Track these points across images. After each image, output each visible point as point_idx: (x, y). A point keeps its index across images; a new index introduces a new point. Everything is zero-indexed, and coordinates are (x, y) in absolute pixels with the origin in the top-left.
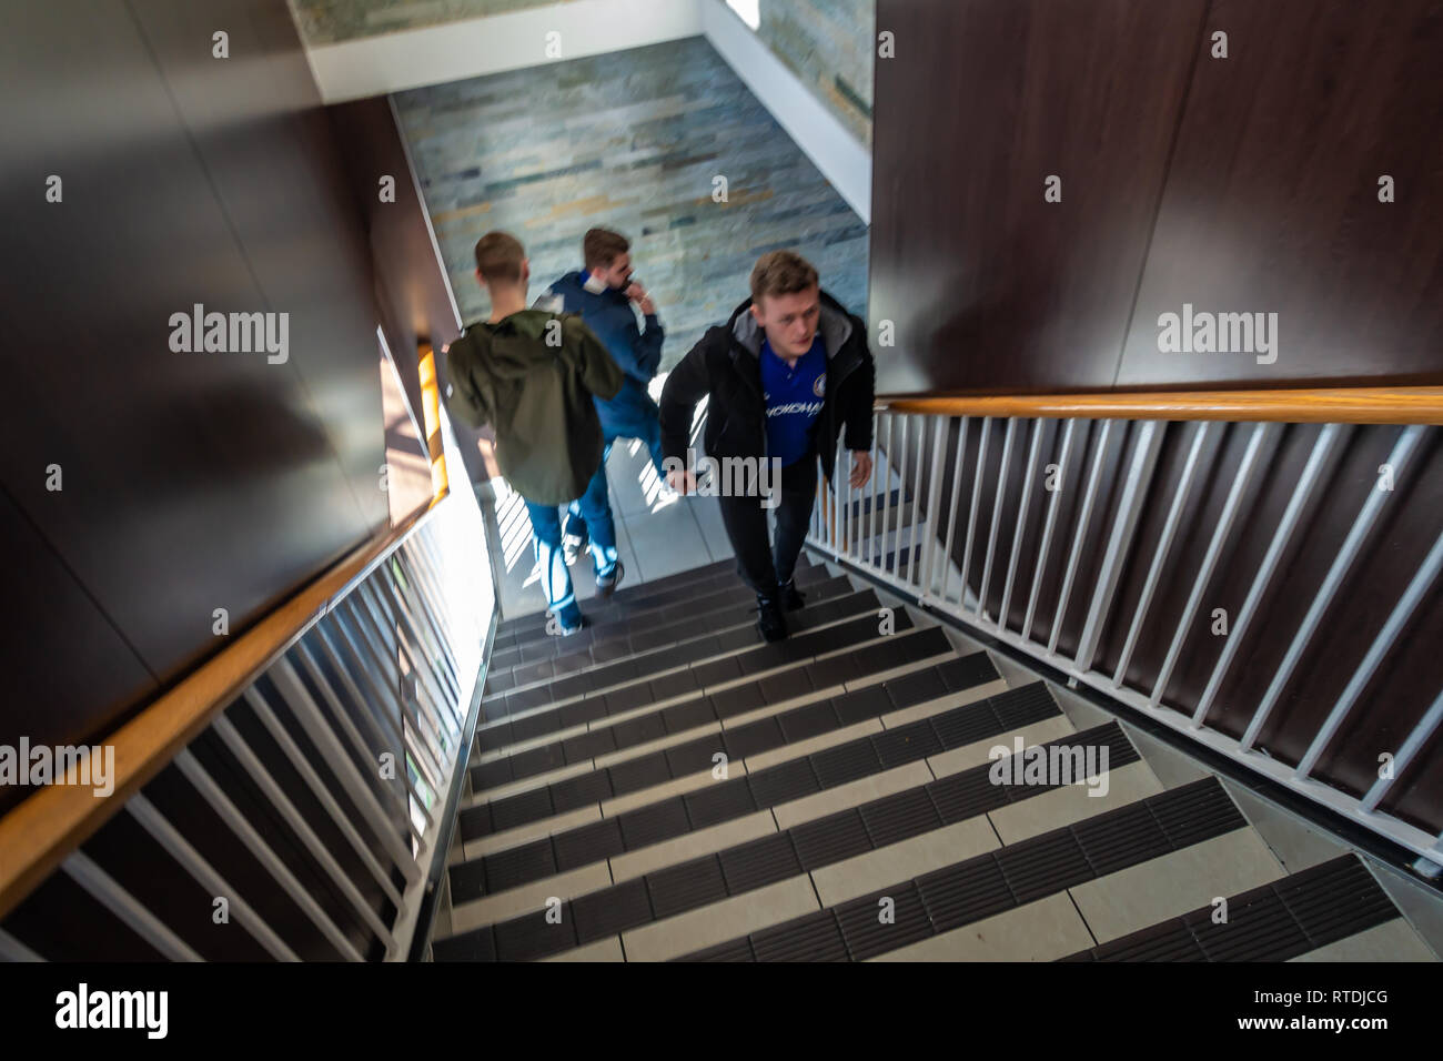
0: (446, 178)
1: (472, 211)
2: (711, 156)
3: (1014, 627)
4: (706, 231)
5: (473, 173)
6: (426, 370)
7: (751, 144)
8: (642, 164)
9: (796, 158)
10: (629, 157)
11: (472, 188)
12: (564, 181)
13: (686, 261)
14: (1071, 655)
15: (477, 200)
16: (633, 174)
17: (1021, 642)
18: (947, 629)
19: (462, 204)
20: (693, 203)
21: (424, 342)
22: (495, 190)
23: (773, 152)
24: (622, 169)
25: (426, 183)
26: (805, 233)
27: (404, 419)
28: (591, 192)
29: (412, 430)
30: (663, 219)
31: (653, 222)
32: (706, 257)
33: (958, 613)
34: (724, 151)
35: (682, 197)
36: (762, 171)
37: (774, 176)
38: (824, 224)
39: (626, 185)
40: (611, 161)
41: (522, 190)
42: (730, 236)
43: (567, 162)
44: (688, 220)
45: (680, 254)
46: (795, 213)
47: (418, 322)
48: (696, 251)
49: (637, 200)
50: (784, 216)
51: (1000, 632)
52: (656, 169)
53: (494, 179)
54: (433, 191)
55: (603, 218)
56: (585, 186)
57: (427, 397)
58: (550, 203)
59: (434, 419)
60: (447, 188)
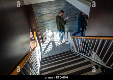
0: (37, 14)
5: (40, 13)
6: (35, 33)
8: (56, 13)
11: (40, 15)
12: (49, 14)
15: (40, 16)
16: (55, 14)
21: (35, 30)
24: (54, 13)
26: (71, 20)
28: (51, 16)
36: (68, 14)
39: (55, 15)
40: (53, 13)
41: (45, 15)
43: (49, 13)
47: (34, 28)
52: (58, 13)
53: (42, 14)
54: (36, 15)
55: (52, 18)
56: (51, 15)
57: (35, 36)
58: (47, 17)
59: (36, 37)
60: (37, 15)
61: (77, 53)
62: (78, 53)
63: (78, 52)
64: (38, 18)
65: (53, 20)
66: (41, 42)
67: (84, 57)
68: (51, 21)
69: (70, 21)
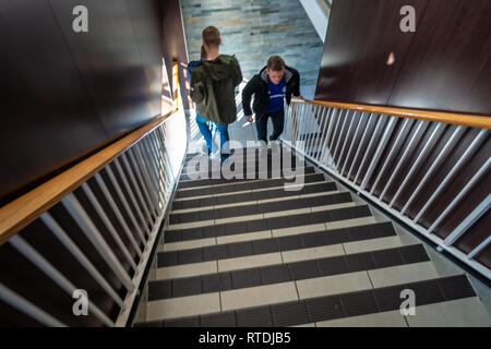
0: (190, 6)
1: (197, 19)
2: (278, 11)
3: (345, 176)
4: (272, 37)
5: (199, 6)
6: (175, 69)
7: (291, 9)
8: (254, 11)
9: (305, 17)
10: (250, 7)
11: (198, 10)
12: (228, 12)
13: (263, 46)
14: (359, 185)
15: (198, 15)
16: (251, 14)
17: (346, 180)
18: (325, 174)
19: (193, 16)
20: (268, 26)
21: (175, 60)
22: (205, 12)
23: (298, 13)
24: (247, 11)
25: (183, 7)
26: (304, 43)
27: (166, 84)
28: (236, 18)
29: (168, 88)
30: (258, 31)
31: (254, 31)
32: (270, 46)
33: (329, 169)
34: (283, 10)
35: (266, 24)
36: (294, 19)
37: (297, 21)
38: (311, 40)
39: (248, 17)
40: (244, 8)
41: (213, 14)
42: (280, 39)
43: (230, 6)
44: (267, 32)
45: (262, 43)
46: (302, 35)
47: (174, 53)
48: (267, 43)
49: (250, 23)
50: (298, 36)
51: (340, 177)
52: (258, 13)
53: (205, 9)
54: (185, 10)
55: (238, 27)
56: (235, 16)
57: (175, 79)
58: (222, 19)
59: (176, 86)
60: (189, 10)
61: (356, 191)
62: (362, 196)
63: (360, 189)
64: (189, 22)
65: (240, 32)
66: (190, 105)
67: (389, 220)
68: (234, 36)
69: (300, 45)
